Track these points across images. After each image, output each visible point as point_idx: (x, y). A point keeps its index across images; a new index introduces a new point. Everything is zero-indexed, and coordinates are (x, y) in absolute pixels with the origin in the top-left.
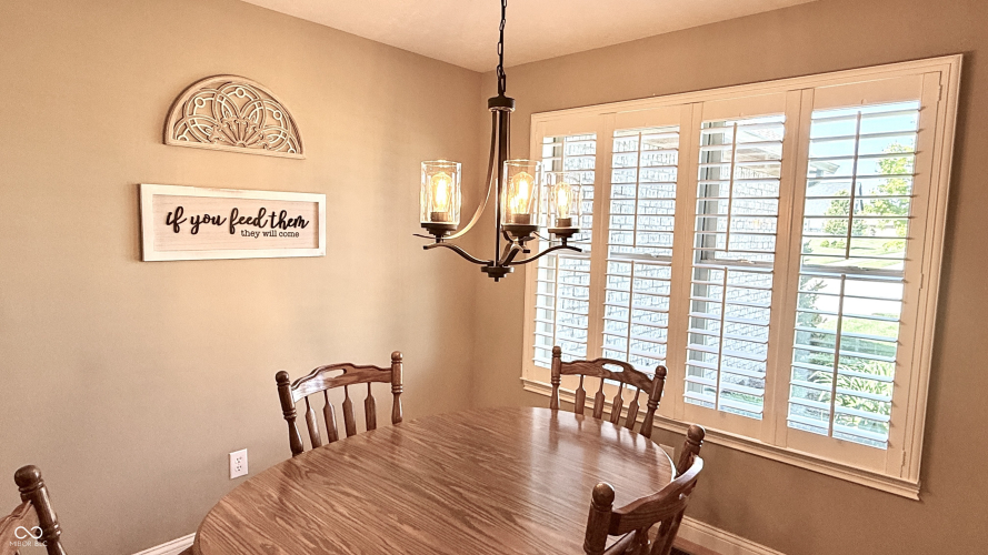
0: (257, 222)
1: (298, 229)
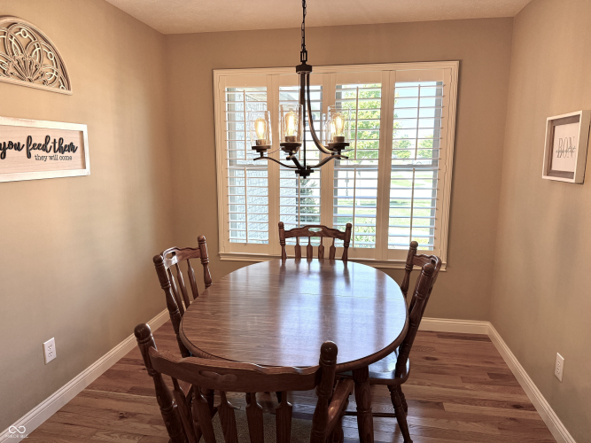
0: (44, 148)
1: (71, 153)
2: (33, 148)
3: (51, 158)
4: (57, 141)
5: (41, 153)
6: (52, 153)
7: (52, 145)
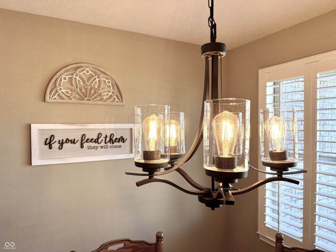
0: (96, 141)
1: (121, 143)
2: (87, 141)
3: (102, 147)
4: (109, 136)
5: (93, 144)
6: (103, 144)
7: (104, 139)
